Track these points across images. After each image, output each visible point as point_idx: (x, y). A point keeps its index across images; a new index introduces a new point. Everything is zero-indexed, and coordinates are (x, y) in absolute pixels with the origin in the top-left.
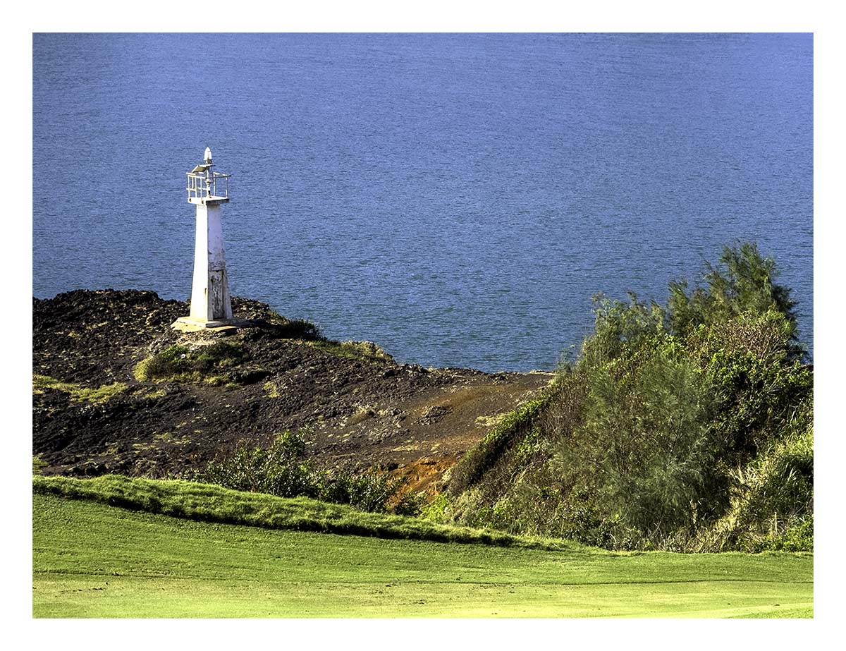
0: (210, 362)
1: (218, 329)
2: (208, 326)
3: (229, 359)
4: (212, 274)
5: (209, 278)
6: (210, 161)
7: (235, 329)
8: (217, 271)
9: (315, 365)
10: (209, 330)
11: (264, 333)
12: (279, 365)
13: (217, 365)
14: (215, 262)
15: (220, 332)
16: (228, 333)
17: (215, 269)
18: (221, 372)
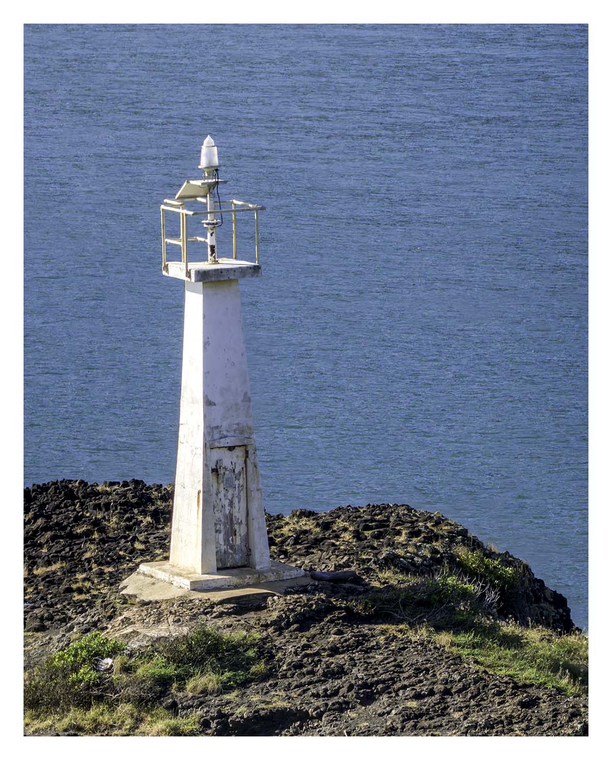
0: (164, 682)
1: (217, 597)
2: (197, 586)
3: (214, 677)
4: (216, 455)
5: (206, 465)
6: (215, 171)
7: (264, 597)
8: (231, 449)
9: (423, 697)
10: (197, 596)
11: (331, 609)
12: (336, 693)
13: (181, 689)
14: (225, 424)
15: (222, 603)
16: (242, 606)
17: (224, 442)
18: (183, 708)
